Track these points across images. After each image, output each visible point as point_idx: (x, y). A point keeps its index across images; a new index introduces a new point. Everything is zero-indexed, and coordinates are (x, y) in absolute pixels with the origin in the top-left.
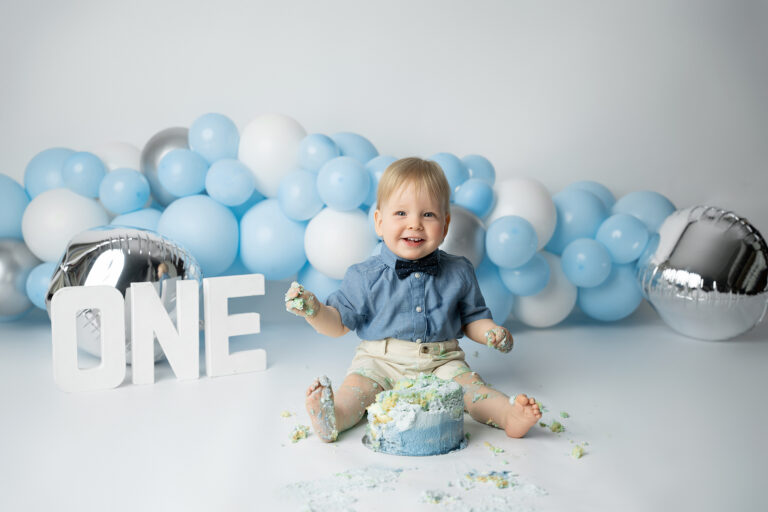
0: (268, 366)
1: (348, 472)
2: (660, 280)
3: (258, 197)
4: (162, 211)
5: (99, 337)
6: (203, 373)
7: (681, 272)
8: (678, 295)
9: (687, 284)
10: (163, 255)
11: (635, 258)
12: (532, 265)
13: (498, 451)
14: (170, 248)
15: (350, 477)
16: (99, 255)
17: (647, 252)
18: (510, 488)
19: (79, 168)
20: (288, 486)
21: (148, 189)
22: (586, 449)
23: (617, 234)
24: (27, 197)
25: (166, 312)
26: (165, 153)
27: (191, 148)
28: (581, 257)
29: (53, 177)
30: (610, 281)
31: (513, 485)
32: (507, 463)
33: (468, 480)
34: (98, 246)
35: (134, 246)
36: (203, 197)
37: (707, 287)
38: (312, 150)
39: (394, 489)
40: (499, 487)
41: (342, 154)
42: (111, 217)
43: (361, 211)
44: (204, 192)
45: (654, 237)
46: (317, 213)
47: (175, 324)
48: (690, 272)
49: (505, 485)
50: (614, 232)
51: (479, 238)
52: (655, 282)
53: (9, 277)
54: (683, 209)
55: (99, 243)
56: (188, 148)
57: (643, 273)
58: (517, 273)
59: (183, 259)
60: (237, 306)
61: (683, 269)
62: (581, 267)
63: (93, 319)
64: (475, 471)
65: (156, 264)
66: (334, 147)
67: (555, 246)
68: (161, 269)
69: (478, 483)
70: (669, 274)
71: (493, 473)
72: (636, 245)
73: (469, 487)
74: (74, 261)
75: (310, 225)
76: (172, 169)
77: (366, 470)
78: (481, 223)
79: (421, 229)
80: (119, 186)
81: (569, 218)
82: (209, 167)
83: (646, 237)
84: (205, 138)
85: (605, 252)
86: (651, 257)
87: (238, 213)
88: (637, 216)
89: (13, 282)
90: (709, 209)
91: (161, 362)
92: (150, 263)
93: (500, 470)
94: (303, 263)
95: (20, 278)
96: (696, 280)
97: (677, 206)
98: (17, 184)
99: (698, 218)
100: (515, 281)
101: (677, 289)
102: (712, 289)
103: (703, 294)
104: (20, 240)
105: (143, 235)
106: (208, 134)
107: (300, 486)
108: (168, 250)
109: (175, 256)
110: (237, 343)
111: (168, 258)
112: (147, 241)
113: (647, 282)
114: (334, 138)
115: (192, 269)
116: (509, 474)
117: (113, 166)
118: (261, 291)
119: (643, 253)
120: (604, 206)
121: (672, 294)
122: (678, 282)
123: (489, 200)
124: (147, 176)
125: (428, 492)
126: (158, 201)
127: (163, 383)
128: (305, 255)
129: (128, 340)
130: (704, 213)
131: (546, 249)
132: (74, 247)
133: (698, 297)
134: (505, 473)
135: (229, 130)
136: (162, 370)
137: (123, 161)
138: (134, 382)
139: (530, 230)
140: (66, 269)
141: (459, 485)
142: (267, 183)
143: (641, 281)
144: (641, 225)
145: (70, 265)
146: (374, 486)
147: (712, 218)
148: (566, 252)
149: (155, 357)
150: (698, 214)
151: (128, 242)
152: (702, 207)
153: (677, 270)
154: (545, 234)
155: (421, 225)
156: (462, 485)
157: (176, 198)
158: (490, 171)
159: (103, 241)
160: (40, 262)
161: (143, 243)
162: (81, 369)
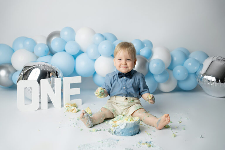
0: (82, 104)
1: (102, 141)
2: (203, 79)
3: (81, 52)
4: (52, 56)
5: (31, 95)
6: (62, 106)
7: (209, 76)
8: (208, 84)
9: (211, 80)
10: (51, 70)
11: (196, 72)
12: (164, 73)
13: (149, 134)
14: (53, 68)
15: (103, 143)
16: (32, 70)
17: (199, 70)
18: (152, 147)
19: (28, 43)
20: (83, 145)
21: (48, 49)
22: (176, 134)
23: (190, 64)
24: (13, 51)
25: (51, 88)
26: (54, 38)
28: (179, 71)
29: (21, 45)
30: (188, 78)
31: (153, 146)
32: (151, 139)
33: (139, 144)
34: (32, 67)
35: (43, 67)
36: (64, 52)
37: (217, 81)
38: (97, 38)
39: (116, 147)
40: (148, 147)
41: (106, 40)
42: (37, 57)
43: (112, 57)
44: (65, 51)
45: (201, 65)
46: (98, 57)
47: (54, 91)
48: (212, 76)
49: (150, 146)
50: (189, 64)
51: (147, 65)
52: (201, 79)
53: (7, 75)
54: (210, 57)
55: (32, 66)
56: (60, 37)
57: (198, 76)
58: (159, 76)
59: (57, 71)
60: (73, 86)
61: (210, 75)
62: (179, 74)
63: (30, 89)
64: (141, 141)
65: (49, 73)
66: (104, 37)
67: (171, 68)
68: (51, 74)
69: (142, 145)
70: (206, 77)
71: (147, 142)
72: (196, 68)
73: (139, 147)
74: (25, 72)
75: (96, 61)
76: (55, 44)
77: (108, 140)
78: (148, 61)
79: (126, 64)
80: (40, 49)
81: (175, 59)
82: (66, 43)
83: (199, 65)
84: (65, 34)
85: (186, 70)
86: (200, 71)
87: (75, 57)
88: (196, 59)
89: (8, 77)
90: (219, 57)
91: (50, 102)
92: (48, 73)
93: (149, 141)
94: (94, 73)
95: (10, 76)
96: (214, 79)
97: (209, 55)
98: (10, 47)
99: (215, 60)
100: (158, 78)
101: (208, 82)
102: (219, 82)
103: (216, 83)
104: (11, 64)
105: (46, 64)
106: (66, 33)
107: (87, 145)
108: (53, 69)
109: (55, 70)
110: (73, 97)
111: (53, 71)
112: (47, 66)
113: (199, 79)
114: (103, 34)
115: (60, 74)
116: (152, 143)
117: (38, 42)
118: (80, 81)
119: (198, 70)
120: (186, 55)
121: (207, 83)
122: (208, 80)
123: (151, 54)
124: (48, 45)
125: (126, 149)
127: (50, 109)
128: (94, 70)
129: (40, 96)
130: (217, 58)
131: (168, 68)
132: (25, 67)
133: (214, 84)
134: (150, 142)
135: (72, 32)
136: (50, 105)
137: (41, 41)
138: (42, 109)
139: (163, 63)
140: (22, 74)
141: (136, 146)
142: (83, 48)
143: (197, 79)
144: (197, 61)
145: (24, 73)
146: (110, 146)
147: (219, 60)
148: (174, 70)
149: (48, 101)
150: (215, 59)
151: (41, 66)
152: (216, 56)
153: (208, 76)
154: (168, 64)
155: (126, 63)
156: (137, 146)
157: (56, 52)
158: (151, 45)
159: (34, 66)
160: (16, 71)
161: (45, 66)
162: (25, 105)
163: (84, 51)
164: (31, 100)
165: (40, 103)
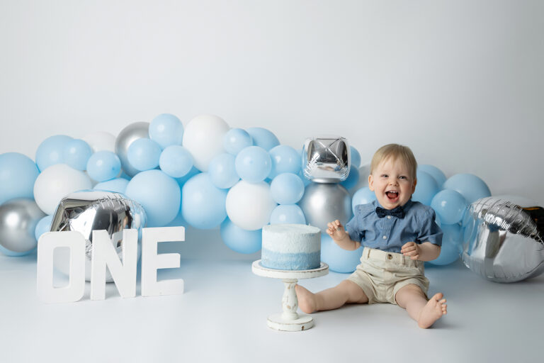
0: (185, 291)
3: (195, 172)
4: (129, 180)
6: (138, 293)
19: (73, 150)
21: (120, 165)
24: (38, 170)
26: (132, 140)
27: (151, 137)
35: (103, 206)
36: (158, 171)
38: (233, 140)
41: (255, 143)
42: (94, 184)
43: (266, 183)
44: (158, 168)
46: (236, 183)
47: (121, 260)
50: (442, 202)
51: (347, 205)
53: (24, 224)
56: (149, 137)
60: (164, 248)
66: (249, 138)
75: (230, 192)
76: (136, 151)
78: (347, 194)
80: (100, 163)
82: (162, 151)
84: (159, 131)
87: (181, 182)
88: (459, 191)
89: (27, 228)
91: (110, 282)
94: (224, 219)
95: (31, 226)
98: (31, 161)
104: (32, 199)
106: (161, 128)
110: (162, 273)
114: (248, 132)
115: (137, 218)
117: (96, 149)
118: (182, 238)
120: (436, 183)
126: (127, 173)
127: (111, 300)
128: (226, 213)
135: (177, 125)
136: (110, 287)
137: (103, 146)
138: (91, 297)
142: (201, 159)
149: (106, 280)
155: (397, 183)
157: (140, 172)
158: (356, 157)
160: (47, 215)
162: (55, 288)
163: (201, 169)
164: (67, 278)
165: (88, 282)
